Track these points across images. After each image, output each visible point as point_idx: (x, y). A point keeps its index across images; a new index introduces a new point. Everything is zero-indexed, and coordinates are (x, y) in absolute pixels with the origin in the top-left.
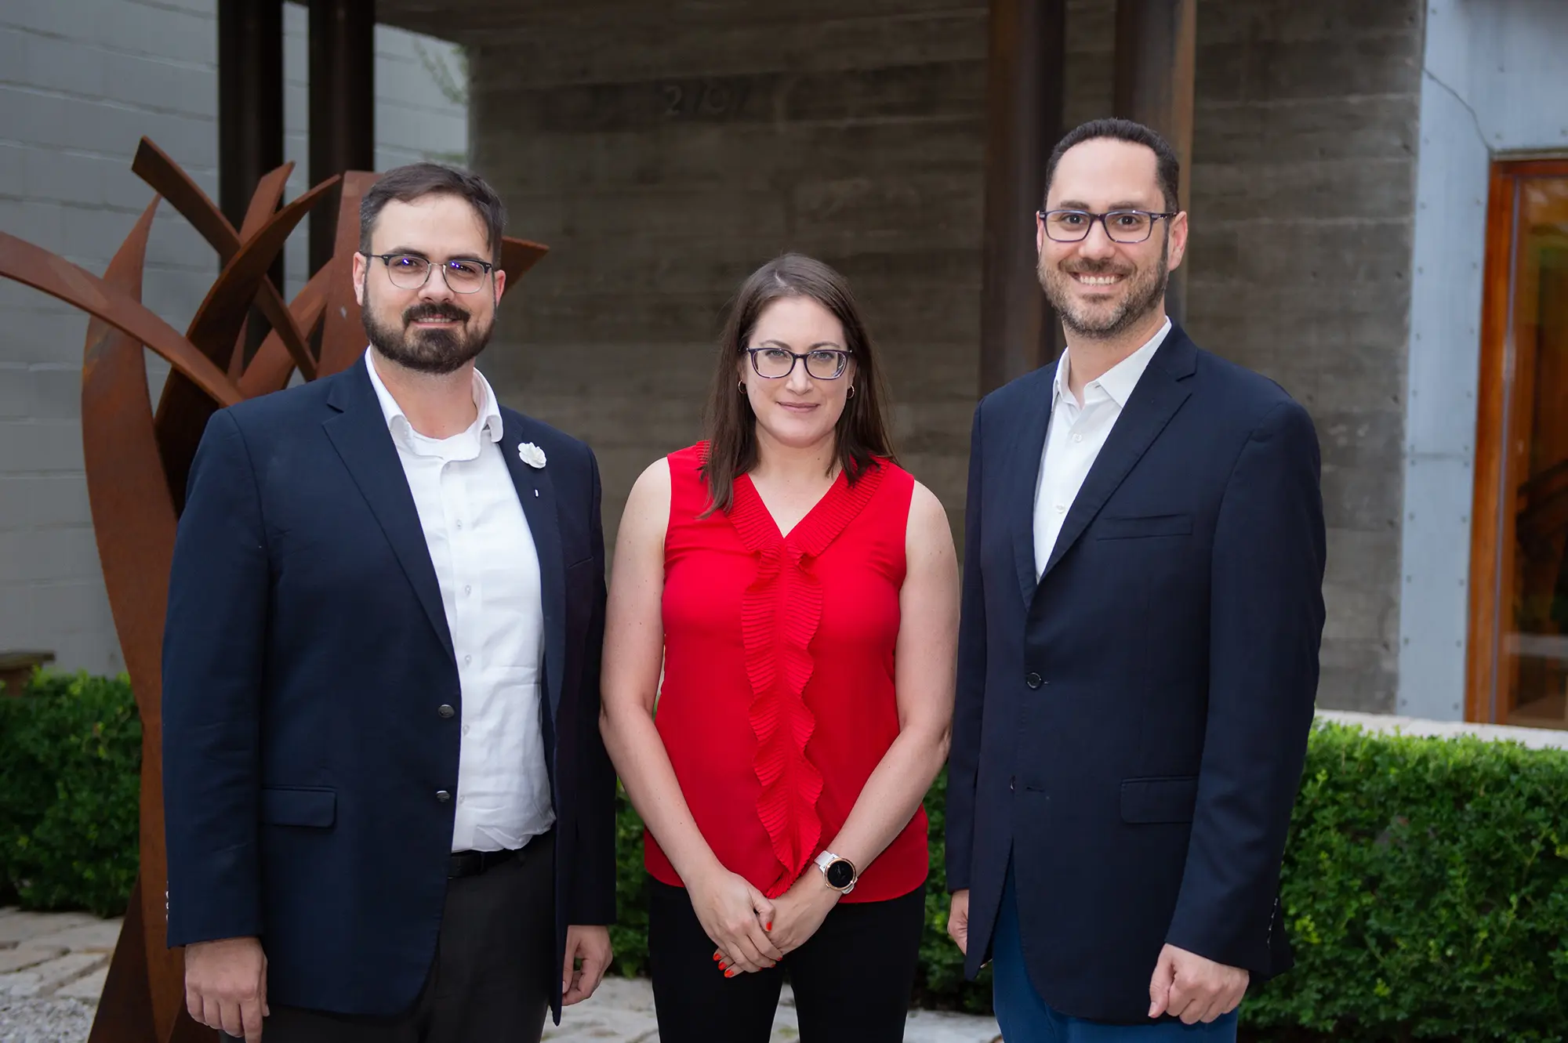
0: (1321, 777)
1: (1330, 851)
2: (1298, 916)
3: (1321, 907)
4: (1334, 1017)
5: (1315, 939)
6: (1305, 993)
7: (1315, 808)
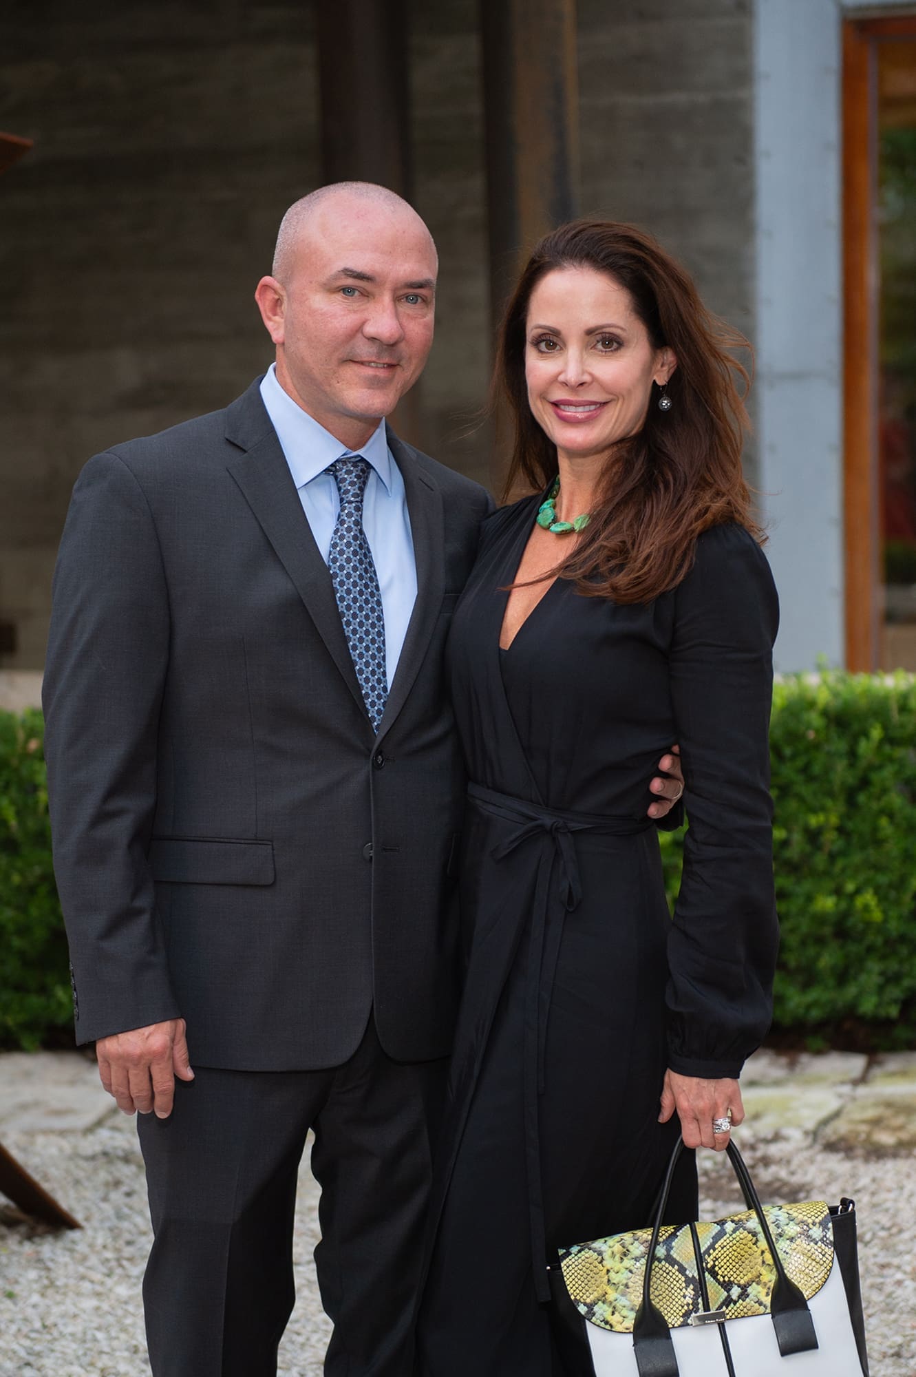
0: (876, 733)
1: (891, 816)
2: (858, 891)
3: (883, 879)
4: (895, 1001)
5: (877, 916)
6: (863, 978)
7: (872, 768)
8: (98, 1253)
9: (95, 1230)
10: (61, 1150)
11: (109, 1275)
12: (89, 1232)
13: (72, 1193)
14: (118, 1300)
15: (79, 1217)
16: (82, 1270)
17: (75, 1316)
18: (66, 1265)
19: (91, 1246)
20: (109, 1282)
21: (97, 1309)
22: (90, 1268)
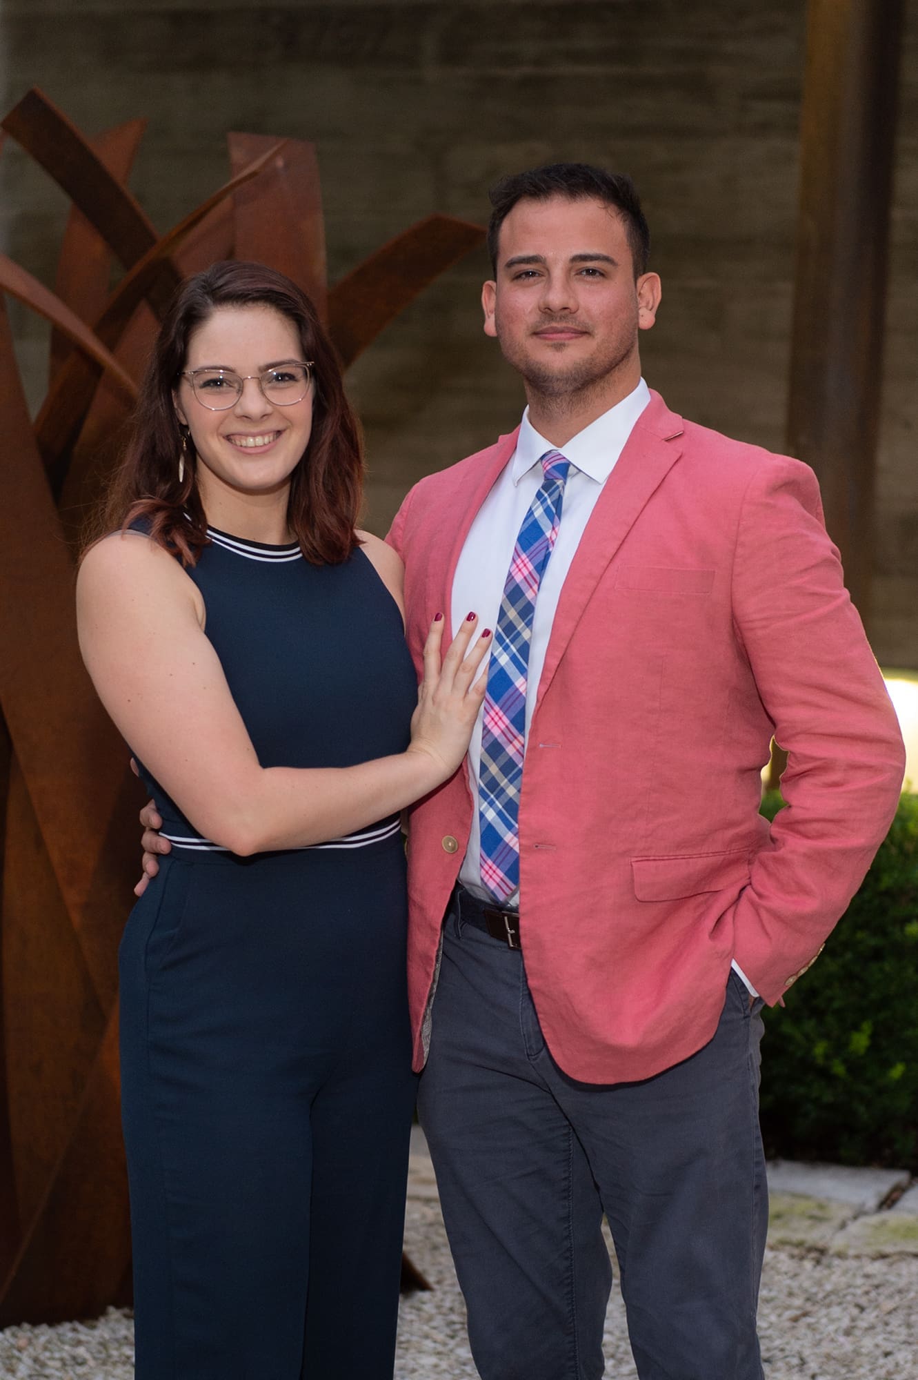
8: (445, 1314)
9: (445, 1293)
10: (424, 1216)
11: (452, 1337)
12: (439, 1294)
13: (428, 1258)
14: (457, 1360)
15: (431, 1279)
16: (426, 1328)
17: (414, 1371)
18: (412, 1321)
19: (438, 1307)
20: (452, 1343)
21: (436, 1366)
22: (434, 1328)
